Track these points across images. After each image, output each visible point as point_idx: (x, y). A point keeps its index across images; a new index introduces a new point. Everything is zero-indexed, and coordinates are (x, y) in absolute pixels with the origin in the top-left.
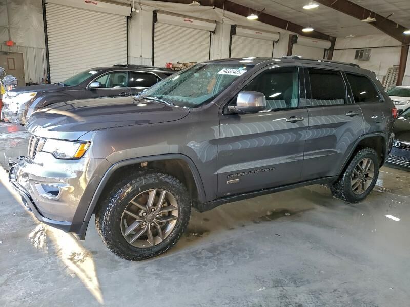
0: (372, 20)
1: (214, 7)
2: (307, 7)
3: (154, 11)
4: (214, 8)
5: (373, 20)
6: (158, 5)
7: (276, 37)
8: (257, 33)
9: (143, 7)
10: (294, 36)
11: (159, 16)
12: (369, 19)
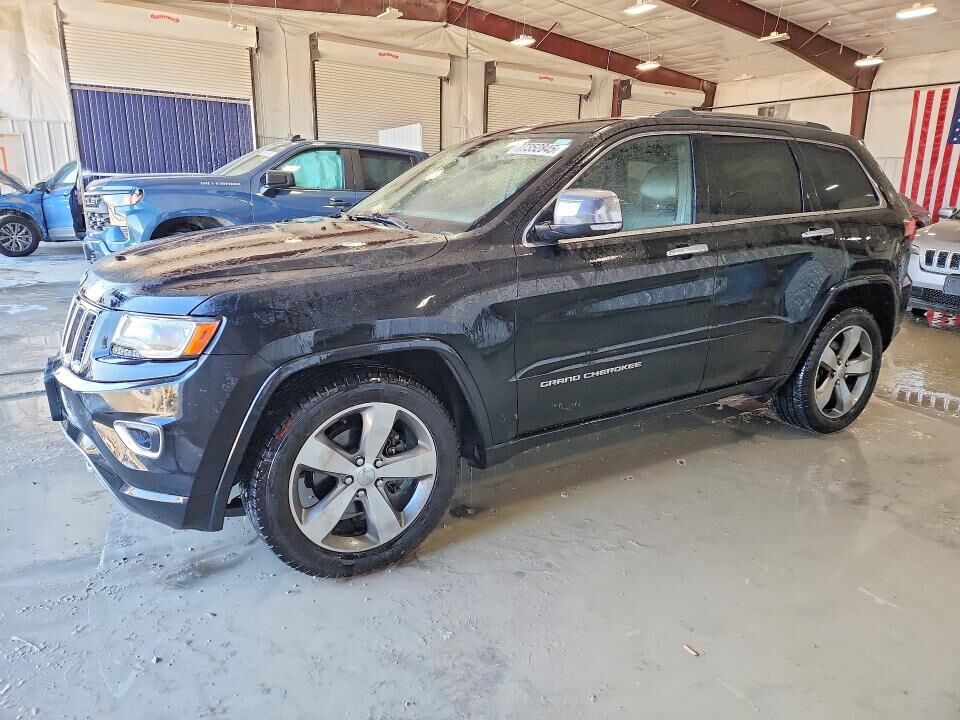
0: (781, 35)
1: (445, 23)
2: (633, 11)
3: (311, 36)
4: (445, 26)
5: (784, 36)
6: (319, 21)
7: (585, 86)
8: (541, 78)
9: (286, 27)
10: (623, 83)
11: (323, 45)
12: (774, 36)
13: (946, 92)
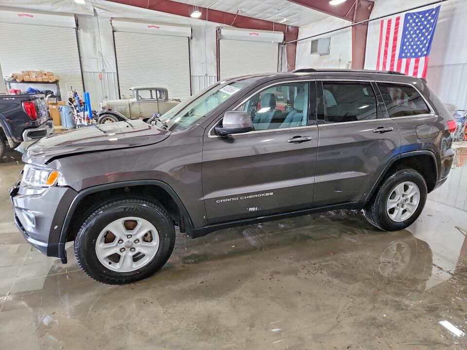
13: (398, 19)
